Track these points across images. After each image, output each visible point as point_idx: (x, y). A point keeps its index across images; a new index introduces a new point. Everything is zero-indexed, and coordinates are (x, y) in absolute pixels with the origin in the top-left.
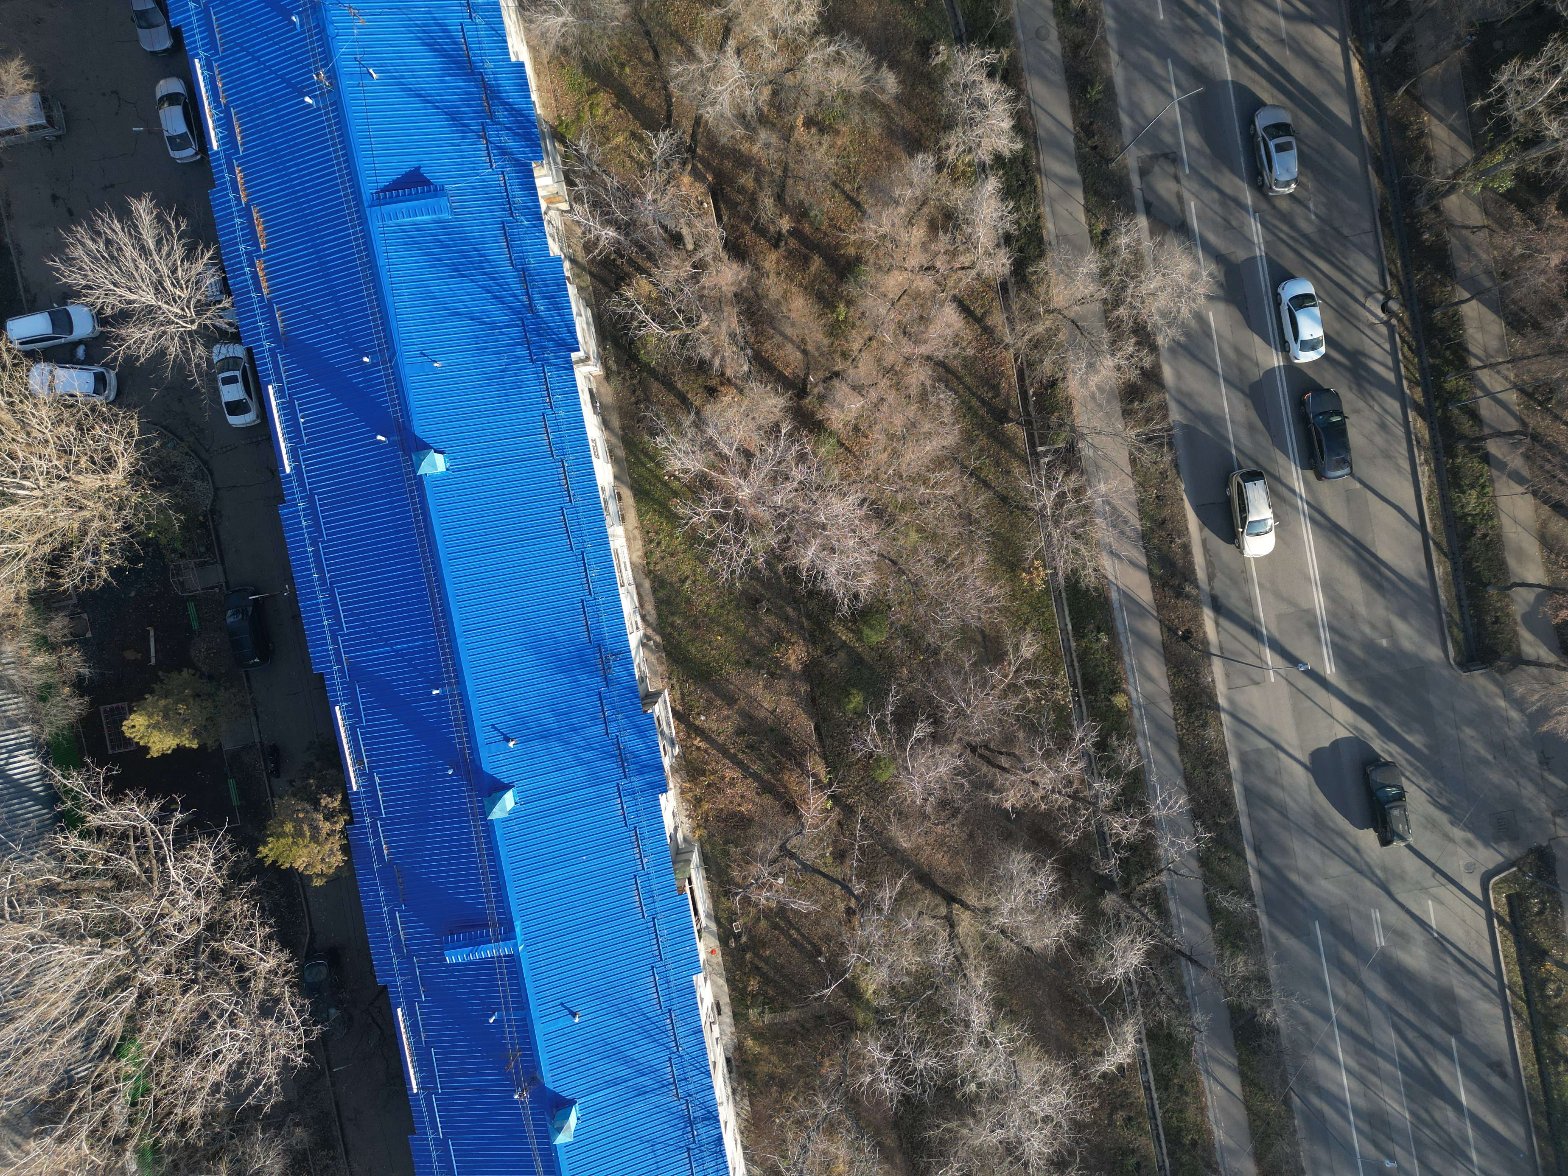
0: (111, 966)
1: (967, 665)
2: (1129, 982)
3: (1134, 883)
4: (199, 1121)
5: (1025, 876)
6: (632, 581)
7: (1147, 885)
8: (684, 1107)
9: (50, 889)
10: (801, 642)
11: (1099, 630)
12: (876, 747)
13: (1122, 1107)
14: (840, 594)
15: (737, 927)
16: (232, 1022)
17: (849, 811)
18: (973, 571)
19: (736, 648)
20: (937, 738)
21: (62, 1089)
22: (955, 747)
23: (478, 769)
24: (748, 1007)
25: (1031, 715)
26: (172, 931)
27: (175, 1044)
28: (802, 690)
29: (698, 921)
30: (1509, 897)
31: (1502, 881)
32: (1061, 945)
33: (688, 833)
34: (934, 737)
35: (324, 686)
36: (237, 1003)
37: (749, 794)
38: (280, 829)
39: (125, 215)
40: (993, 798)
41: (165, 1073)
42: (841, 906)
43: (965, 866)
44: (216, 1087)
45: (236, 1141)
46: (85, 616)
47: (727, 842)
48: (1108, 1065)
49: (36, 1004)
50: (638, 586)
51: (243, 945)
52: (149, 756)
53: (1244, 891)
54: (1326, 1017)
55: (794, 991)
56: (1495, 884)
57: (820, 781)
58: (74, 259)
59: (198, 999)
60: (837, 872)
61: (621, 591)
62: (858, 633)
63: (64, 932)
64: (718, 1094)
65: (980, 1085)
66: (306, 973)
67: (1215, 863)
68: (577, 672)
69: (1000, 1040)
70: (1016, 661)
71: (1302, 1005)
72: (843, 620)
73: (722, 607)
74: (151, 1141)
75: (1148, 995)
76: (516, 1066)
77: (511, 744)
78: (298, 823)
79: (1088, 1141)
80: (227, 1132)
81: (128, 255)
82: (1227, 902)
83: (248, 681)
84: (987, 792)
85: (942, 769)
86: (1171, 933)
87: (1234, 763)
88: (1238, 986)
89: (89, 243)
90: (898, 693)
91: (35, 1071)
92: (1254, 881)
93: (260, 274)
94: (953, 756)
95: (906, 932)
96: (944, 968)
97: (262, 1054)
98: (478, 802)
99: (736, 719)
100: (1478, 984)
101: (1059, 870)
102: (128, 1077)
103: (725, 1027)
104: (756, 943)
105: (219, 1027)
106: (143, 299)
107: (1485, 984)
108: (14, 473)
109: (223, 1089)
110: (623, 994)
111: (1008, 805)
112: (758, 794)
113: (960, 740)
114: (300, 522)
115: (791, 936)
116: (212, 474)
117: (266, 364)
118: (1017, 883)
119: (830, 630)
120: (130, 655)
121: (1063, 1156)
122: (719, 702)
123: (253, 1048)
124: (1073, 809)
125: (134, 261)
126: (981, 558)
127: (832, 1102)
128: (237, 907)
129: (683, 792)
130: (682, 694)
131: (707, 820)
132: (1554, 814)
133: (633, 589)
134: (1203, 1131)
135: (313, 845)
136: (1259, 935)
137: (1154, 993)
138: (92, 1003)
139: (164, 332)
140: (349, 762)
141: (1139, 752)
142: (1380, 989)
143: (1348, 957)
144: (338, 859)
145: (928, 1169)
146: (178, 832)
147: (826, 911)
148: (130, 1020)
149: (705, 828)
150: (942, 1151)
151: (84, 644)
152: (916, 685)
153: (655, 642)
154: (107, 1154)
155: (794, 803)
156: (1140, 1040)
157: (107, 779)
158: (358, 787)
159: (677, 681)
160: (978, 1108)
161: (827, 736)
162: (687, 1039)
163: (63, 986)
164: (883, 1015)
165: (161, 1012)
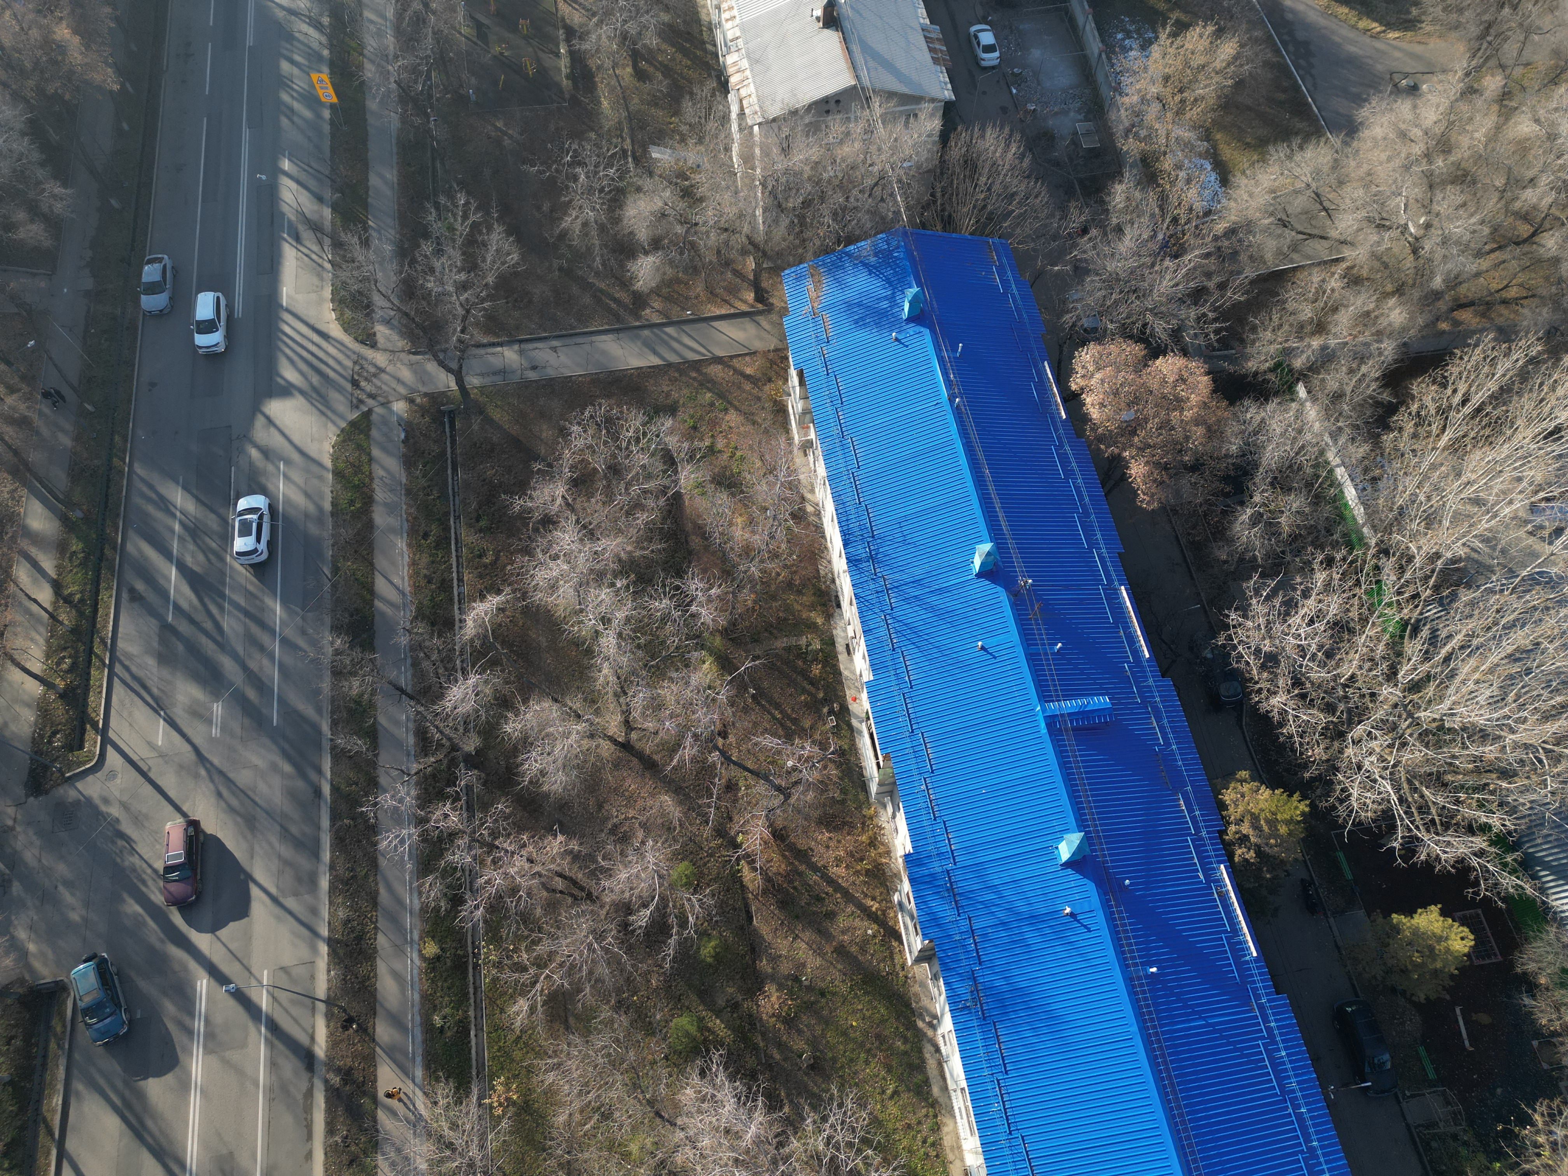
0: (1430, 701)
1: (588, 989)
2: (463, 670)
3: (445, 762)
4: (1316, 567)
5: (551, 768)
6: (953, 1094)
7: (433, 760)
8: (878, 570)
9: (1507, 774)
10: (764, 1017)
11: (442, 1030)
12: (690, 900)
13: (486, 566)
14: (721, 1077)
15: (832, 721)
16: (1303, 650)
17: (721, 832)
18: (571, 1102)
19: (836, 1009)
20: (626, 909)
21: (1447, 597)
22: (607, 899)
23: (1100, 884)
24: (821, 650)
25: (526, 933)
26: (1376, 733)
27: (1351, 631)
28: (764, 961)
29: (869, 728)
30: (81, 747)
31: (85, 763)
32: (524, 703)
33: (882, 812)
34: (629, 908)
35: (1273, 978)
36: (1301, 666)
37: (822, 850)
38: (1292, 827)
40: (574, 846)
41: (1356, 607)
42: (732, 739)
43: (609, 776)
44: (1306, 594)
45: (1279, 550)
46: (1545, 1066)
47: (843, 802)
48: (494, 601)
49: (1491, 671)
50: (945, 1088)
51: (1305, 717)
52: (1439, 906)
53: (338, 754)
54: (285, 641)
55: (779, 664)
56: (91, 760)
57: (749, 863)
59: (1339, 671)
60: (734, 771)
61: (964, 1084)
62: (703, 1028)
63: (1483, 735)
64: (848, 579)
65: (613, 585)
66: (1239, 690)
67: (362, 780)
68: (1006, 988)
69: (591, 621)
70: (535, 995)
71: (305, 651)
72: (719, 1043)
73: (851, 1060)
74: (1355, 553)
75: (447, 660)
76: (1032, 606)
77: (1068, 910)
78: (1275, 834)
79: (520, 540)
80: (1288, 558)
82: (358, 744)
83: (1353, 986)
84: (580, 851)
85: (623, 876)
86: (416, 715)
87: (324, 883)
88: (361, 668)
90: (664, 959)
91: (1476, 612)
92: (327, 765)
94: (611, 890)
95: (671, 716)
96: (638, 685)
97: (1268, 622)
98: (1095, 850)
99: (834, 930)
100: (134, 669)
101: (517, 774)
102: (1389, 605)
103: (842, 634)
104: (814, 706)
105: (1314, 646)
107: (127, 668)
109: (1299, 593)
110: (938, 665)
111: (560, 838)
112: (812, 850)
113: (602, 907)
115: (781, 712)
118: (560, 762)
119: (733, 1030)
120: (1484, 1018)
121: (544, 527)
122: (854, 949)
123: (1278, 628)
124: (495, 834)
126: (561, 1119)
127: (745, 572)
128: (1318, 753)
129: (888, 853)
130: (892, 958)
131: (863, 823)
132: (13, 829)
133: (951, 1085)
134: (415, 546)
135: (1255, 811)
136: (333, 712)
137: (442, 661)
138: (1439, 669)
140: (1232, 895)
141: (420, 894)
142: (228, 665)
143: (251, 694)
144: (1228, 796)
145: (664, 519)
146: (1393, 828)
147: (746, 737)
148: (1399, 654)
149: (865, 816)
150: (651, 533)
151: (1538, 1033)
152: (643, 967)
153: (924, 1020)
154: (1393, 542)
155: (775, 841)
156: (461, 621)
157: (1477, 883)
158: (1219, 868)
159: (898, 974)
160: (615, 566)
161: (740, 910)
162: (877, 625)
163: (1471, 685)
164: (697, 644)
165: (1372, 660)
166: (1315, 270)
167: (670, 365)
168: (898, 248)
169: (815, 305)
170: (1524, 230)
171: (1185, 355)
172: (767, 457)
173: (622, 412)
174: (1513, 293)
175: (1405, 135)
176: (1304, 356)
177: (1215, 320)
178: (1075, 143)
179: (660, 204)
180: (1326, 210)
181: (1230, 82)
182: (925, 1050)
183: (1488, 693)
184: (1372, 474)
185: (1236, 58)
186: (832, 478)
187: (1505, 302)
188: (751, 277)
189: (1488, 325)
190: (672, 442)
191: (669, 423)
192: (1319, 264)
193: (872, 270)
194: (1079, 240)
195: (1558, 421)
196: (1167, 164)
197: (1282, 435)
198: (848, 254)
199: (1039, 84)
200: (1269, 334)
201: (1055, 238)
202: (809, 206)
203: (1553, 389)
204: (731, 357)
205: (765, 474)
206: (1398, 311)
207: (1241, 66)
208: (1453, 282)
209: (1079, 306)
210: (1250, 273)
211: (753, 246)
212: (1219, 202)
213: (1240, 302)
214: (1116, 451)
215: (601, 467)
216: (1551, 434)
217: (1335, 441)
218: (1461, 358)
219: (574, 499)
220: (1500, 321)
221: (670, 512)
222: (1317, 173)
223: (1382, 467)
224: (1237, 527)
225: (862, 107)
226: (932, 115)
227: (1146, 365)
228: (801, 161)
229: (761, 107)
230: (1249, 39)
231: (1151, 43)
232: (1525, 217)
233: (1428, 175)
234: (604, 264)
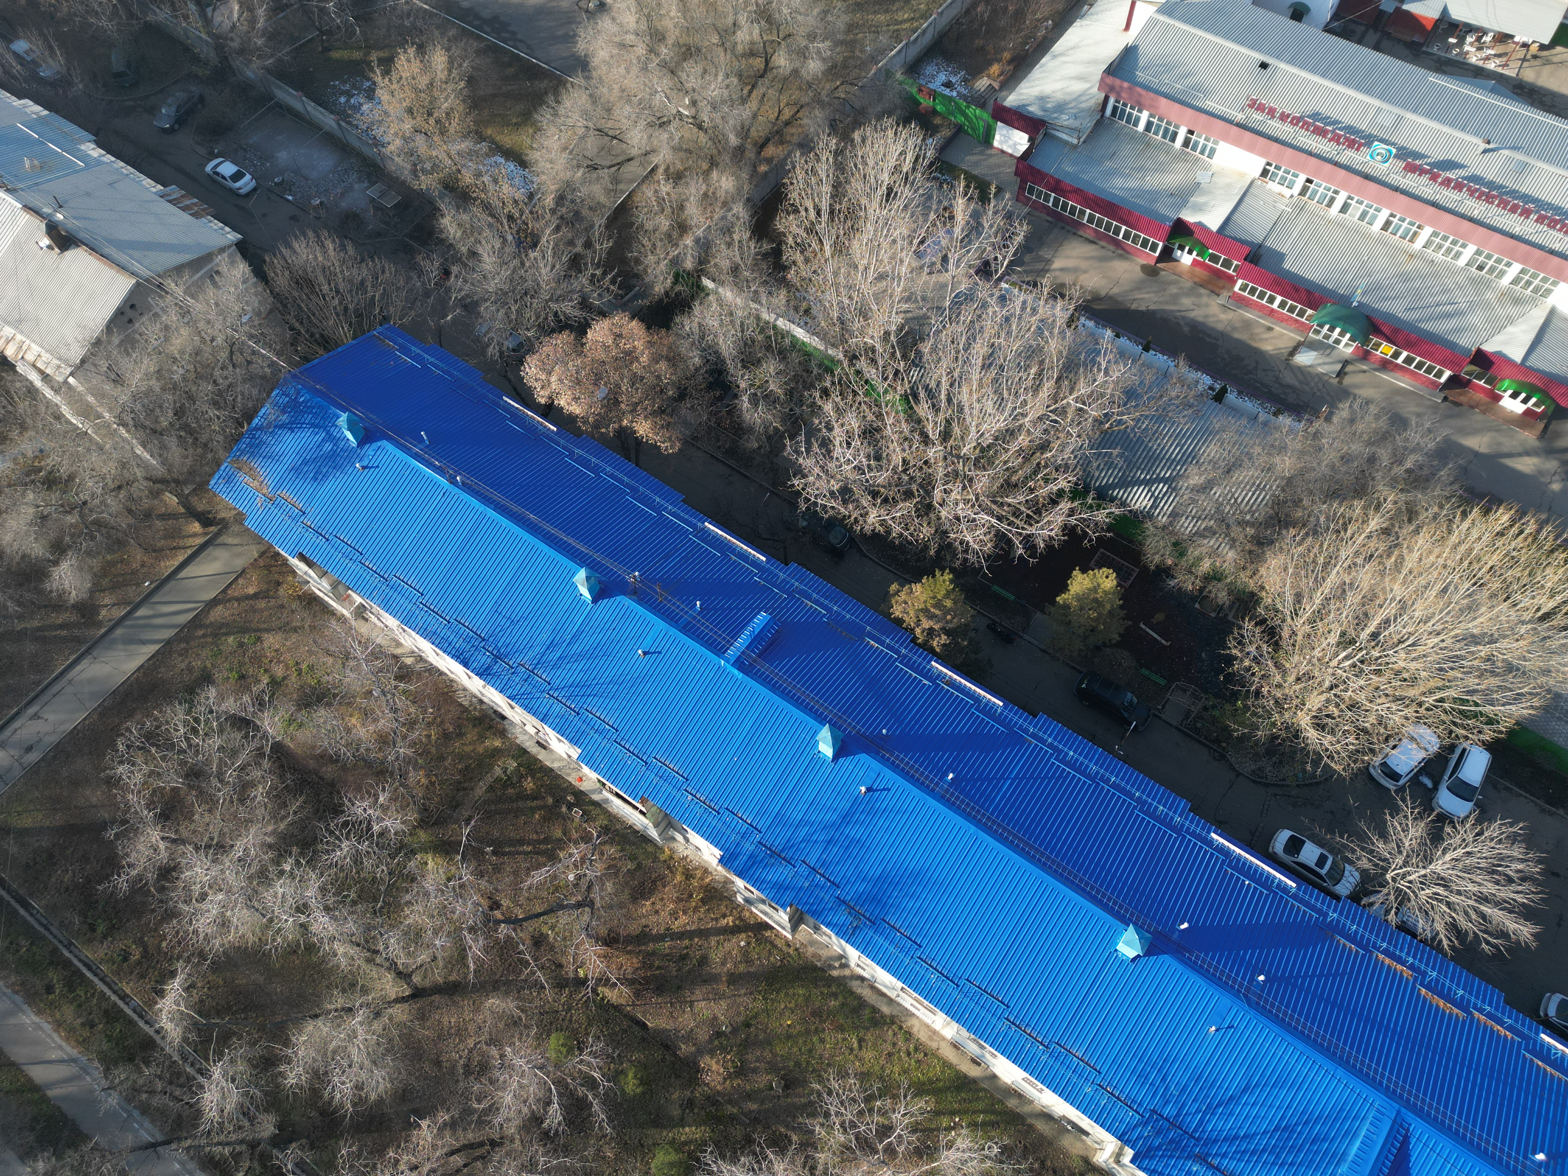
0: (962, 437)
2: (200, 1072)
3: (256, 1164)
4: (820, 403)
5: (364, 1075)
6: (899, 1000)
8: (511, 663)
9: (1044, 447)
10: (719, 1088)
12: (582, 1061)
13: (139, 963)
14: (726, 1169)
15: (577, 813)
16: (859, 469)
17: (561, 984)
19: (767, 1028)
20: (536, 1120)
21: (916, 357)
22: (511, 1130)
23: (867, 751)
24: (519, 765)
26: (949, 486)
27: (878, 430)
28: (683, 1047)
29: (611, 791)
32: (287, 1046)
33: (675, 845)
34: (537, 1119)
35: (1025, 709)
36: (867, 481)
37: (653, 918)
38: (952, 597)
39: (1526, 913)
40: (443, 1117)
41: (867, 410)
42: (505, 903)
43: (423, 1033)
44: (830, 428)
45: (787, 410)
46: (1213, 615)
47: (639, 866)
48: (175, 987)
49: (980, 385)
50: (891, 1001)
51: (898, 514)
52: (1077, 568)
55: (492, 807)
57: (605, 985)
58: (1513, 844)
59: (893, 464)
60: (531, 926)
61: (900, 984)
62: (678, 1146)
63: (1010, 433)
64: (493, 690)
65: (282, 873)
66: (843, 531)
68: (869, 886)
69: (288, 922)
72: (701, 1145)
73: (810, 1051)
74: (836, 373)
75: (175, 1078)
76: (654, 590)
77: (863, 789)
78: (946, 612)
79: (153, 911)
80: (798, 411)
81: (1490, 885)
83: (1073, 668)
84: (452, 1117)
85: (508, 1098)
86: (188, 1152)
88: (89, 1165)
89: (1520, 866)
90: (601, 1128)
91: (941, 354)
93: (1399, 967)
94: (508, 1120)
95: (436, 932)
96: (382, 935)
97: (822, 467)
98: (845, 729)
99: (716, 969)
101: (336, 1111)
102: (886, 392)
103: (526, 737)
104: (552, 814)
105: (864, 460)
106: (1440, 862)
108: (1362, 662)
109: (824, 430)
110: (622, 696)
111: (424, 1124)
112: (647, 926)
113: (512, 1141)
114: (1164, 806)
115: (529, 844)
116: (1254, 781)
117: (1315, 898)
118: (367, 1063)
119: (705, 1123)
120: (1160, 617)
121: (168, 881)
122: (742, 968)
123: (832, 466)
125: (1480, 885)
127: (397, 759)
128: (926, 532)
129: (706, 871)
130: (774, 946)
131: (669, 868)
133: (892, 994)
134: (46, 1008)
135: (922, 606)
137: (171, 1083)
138: (950, 412)
139: (1400, 852)
140: (955, 676)
144: (897, 611)
145: (282, 777)
146: (1009, 542)
147: (516, 888)
148: (919, 421)
149: (665, 861)
150: (279, 799)
151: (1193, 598)
152: (590, 1152)
153: (835, 968)
154: (853, 347)
155: (611, 947)
156: (158, 1032)
157: (1085, 534)
158: (932, 667)
159: (788, 953)
160: (270, 855)
161: (630, 1027)
162: (548, 706)
163: (976, 405)
164: (406, 854)
165: (906, 439)
166: (644, 188)
167: (168, 642)
168: (299, 393)
169: (264, 491)
170: (758, 63)
171: (605, 316)
172: (332, 648)
173: (156, 719)
174: (787, 114)
175: (624, 45)
176: (689, 257)
177: (605, 274)
178: (379, 208)
179: (31, 510)
180: (614, 137)
181: (462, 84)
182: (854, 989)
183: (990, 403)
184: (802, 309)
185: (451, 61)
186: (407, 621)
187: (787, 123)
188: (183, 510)
189: (790, 148)
190: (230, 705)
191: (212, 692)
192: (643, 181)
193: (290, 427)
194: (448, 284)
195: (886, 183)
196: (467, 178)
197: (721, 325)
198: (257, 428)
199: (307, 179)
200: (651, 258)
201: (427, 294)
202: (184, 413)
203: (865, 164)
204: (224, 591)
205: (344, 664)
206: (724, 179)
207: (460, 65)
208: (744, 132)
209: (491, 335)
210: (599, 222)
211: (159, 483)
212: (532, 182)
213: (611, 248)
214: (616, 426)
215: (178, 782)
216: (888, 195)
217: (760, 303)
218: (792, 184)
219: (176, 831)
220: (795, 139)
221: (282, 766)
222: (585, 113)
223: (805, 298)
224: (747, 416)
225: (161, 297)
226: (233, 263)
227: (583, 345)
228: (141, 380)
229: (60, 359)
230: (449, 40)
231: (374, 91)
232: (752, 53)
233: (663, 65)
234: (20, 604)
